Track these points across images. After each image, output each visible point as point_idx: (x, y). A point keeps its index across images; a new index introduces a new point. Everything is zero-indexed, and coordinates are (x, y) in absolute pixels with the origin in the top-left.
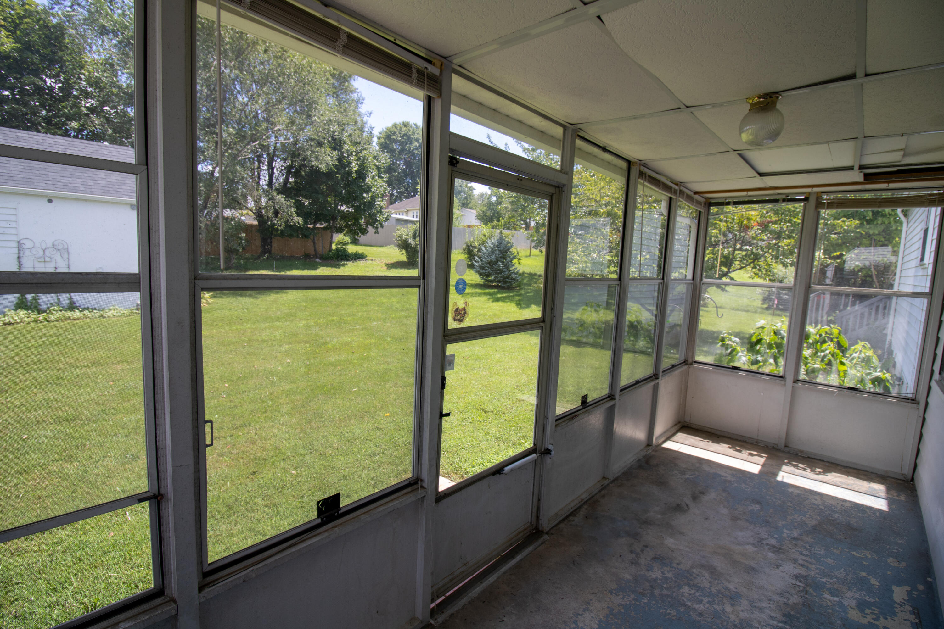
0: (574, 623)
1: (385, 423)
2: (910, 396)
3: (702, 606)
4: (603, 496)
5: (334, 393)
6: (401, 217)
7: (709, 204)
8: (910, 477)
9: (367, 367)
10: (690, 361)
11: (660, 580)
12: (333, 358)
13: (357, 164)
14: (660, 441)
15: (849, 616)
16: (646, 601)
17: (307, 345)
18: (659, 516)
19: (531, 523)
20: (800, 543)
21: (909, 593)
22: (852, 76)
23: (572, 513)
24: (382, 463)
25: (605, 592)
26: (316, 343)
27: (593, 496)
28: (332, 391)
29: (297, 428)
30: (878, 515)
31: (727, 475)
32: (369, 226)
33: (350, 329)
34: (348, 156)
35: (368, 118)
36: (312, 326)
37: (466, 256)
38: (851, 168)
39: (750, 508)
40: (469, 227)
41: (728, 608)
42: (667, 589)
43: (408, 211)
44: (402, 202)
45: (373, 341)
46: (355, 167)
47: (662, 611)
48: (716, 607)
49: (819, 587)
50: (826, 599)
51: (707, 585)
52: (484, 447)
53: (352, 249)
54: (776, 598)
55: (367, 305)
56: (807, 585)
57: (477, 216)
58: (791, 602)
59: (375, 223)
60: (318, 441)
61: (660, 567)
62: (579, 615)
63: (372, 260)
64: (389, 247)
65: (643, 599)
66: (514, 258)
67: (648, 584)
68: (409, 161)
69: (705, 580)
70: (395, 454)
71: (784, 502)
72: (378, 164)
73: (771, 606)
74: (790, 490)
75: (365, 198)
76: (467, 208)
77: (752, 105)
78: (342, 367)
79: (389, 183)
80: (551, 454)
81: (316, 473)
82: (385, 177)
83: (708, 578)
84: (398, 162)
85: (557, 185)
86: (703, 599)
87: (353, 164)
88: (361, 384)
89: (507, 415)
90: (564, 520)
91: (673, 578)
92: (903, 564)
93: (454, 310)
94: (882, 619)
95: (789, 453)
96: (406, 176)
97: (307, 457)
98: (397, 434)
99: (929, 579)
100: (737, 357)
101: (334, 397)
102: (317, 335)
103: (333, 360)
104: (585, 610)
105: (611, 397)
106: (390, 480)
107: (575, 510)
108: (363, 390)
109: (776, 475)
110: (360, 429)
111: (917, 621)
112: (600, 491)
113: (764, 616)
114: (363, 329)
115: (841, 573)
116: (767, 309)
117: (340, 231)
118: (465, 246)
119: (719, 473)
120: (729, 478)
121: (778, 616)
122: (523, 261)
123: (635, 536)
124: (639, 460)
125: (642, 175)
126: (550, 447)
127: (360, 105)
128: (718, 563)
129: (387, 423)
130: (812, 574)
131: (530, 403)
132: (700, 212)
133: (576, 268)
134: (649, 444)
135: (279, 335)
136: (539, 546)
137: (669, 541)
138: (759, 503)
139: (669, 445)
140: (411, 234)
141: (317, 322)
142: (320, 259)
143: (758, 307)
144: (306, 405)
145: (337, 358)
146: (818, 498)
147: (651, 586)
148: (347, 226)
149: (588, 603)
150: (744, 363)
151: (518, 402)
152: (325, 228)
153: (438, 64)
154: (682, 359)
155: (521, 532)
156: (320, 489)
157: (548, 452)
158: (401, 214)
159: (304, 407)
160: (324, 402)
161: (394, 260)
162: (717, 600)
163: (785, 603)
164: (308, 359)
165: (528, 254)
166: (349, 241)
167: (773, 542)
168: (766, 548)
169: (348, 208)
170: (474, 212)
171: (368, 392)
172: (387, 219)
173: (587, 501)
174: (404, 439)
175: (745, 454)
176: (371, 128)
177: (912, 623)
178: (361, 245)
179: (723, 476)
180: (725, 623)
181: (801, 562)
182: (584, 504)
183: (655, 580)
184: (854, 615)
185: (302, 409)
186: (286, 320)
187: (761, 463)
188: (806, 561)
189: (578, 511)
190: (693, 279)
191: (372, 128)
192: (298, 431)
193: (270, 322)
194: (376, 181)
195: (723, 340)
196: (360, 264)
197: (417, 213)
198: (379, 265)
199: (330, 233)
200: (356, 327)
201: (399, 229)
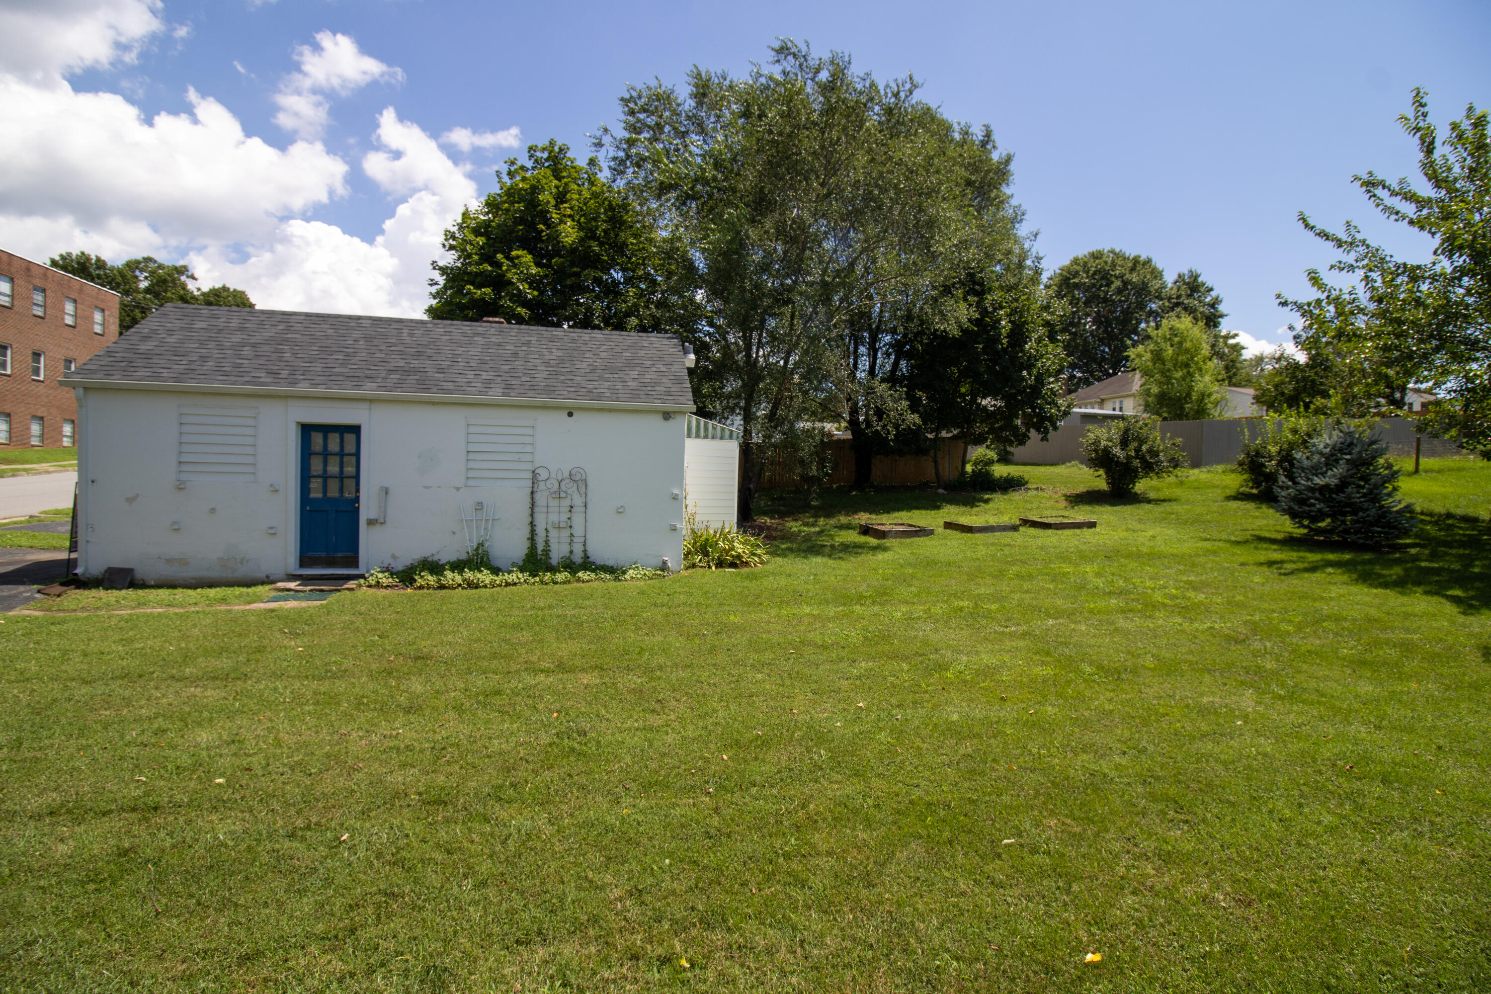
6: (1089, 411)
13: (1010, 321)
17: (905, 666)
32: (1032, 430)
33: (996, 632)
34: (995, 309)
35: (1032, 243)
36: (919, 618)
37: (1246, 477)
40: (1245, 419)
43: (1103, 401)
44: (1090, 388)
45: (1049, 671)
46: (1005, 326)
53: (1000, 471)
55: (1031, 577)
57: (1257, 399)
59: (1042, 423)
63: (1037, 489)
64: (1068, 464)
66: (1387, 478)
68: (1103, 316)
72: (1048, 318)
75: (1025, 380)
76: (1233, 385)
79: (1070, 350)
82: (1063, 339)
84: (1083, 321)
87: (1003, 323)
96: (1098, 341)
102: (926, 642)
114: (1024, 635)
117: (979, 440)
118: (1244, 455)
122: (1406, 485)
127: (1017, 226)
135: (854, 635)
140: (1117, 437)
141: (929, 609)
142: (945, 489)
145: (965, 710)
148: (992, 430)
152: (954, 438)
158: (1089, 406)
161: (1081, 489)
164: (900, 706)
165: (1414, 467)
166: (996, 457)
169: (995, 400)
170: (1251, 392)
172: (1065, 416)
176: (1037, 258)
178: (1017, 464)
186: (874, 603)
191: (1039, 259)
193: (845, 605)
194: (1045, 346)
196: (1016, 496)
197: (1121, 402)
198: (1051, 498)
199: (962, 445)
200: (1008, 630)
201: (1089, 431)
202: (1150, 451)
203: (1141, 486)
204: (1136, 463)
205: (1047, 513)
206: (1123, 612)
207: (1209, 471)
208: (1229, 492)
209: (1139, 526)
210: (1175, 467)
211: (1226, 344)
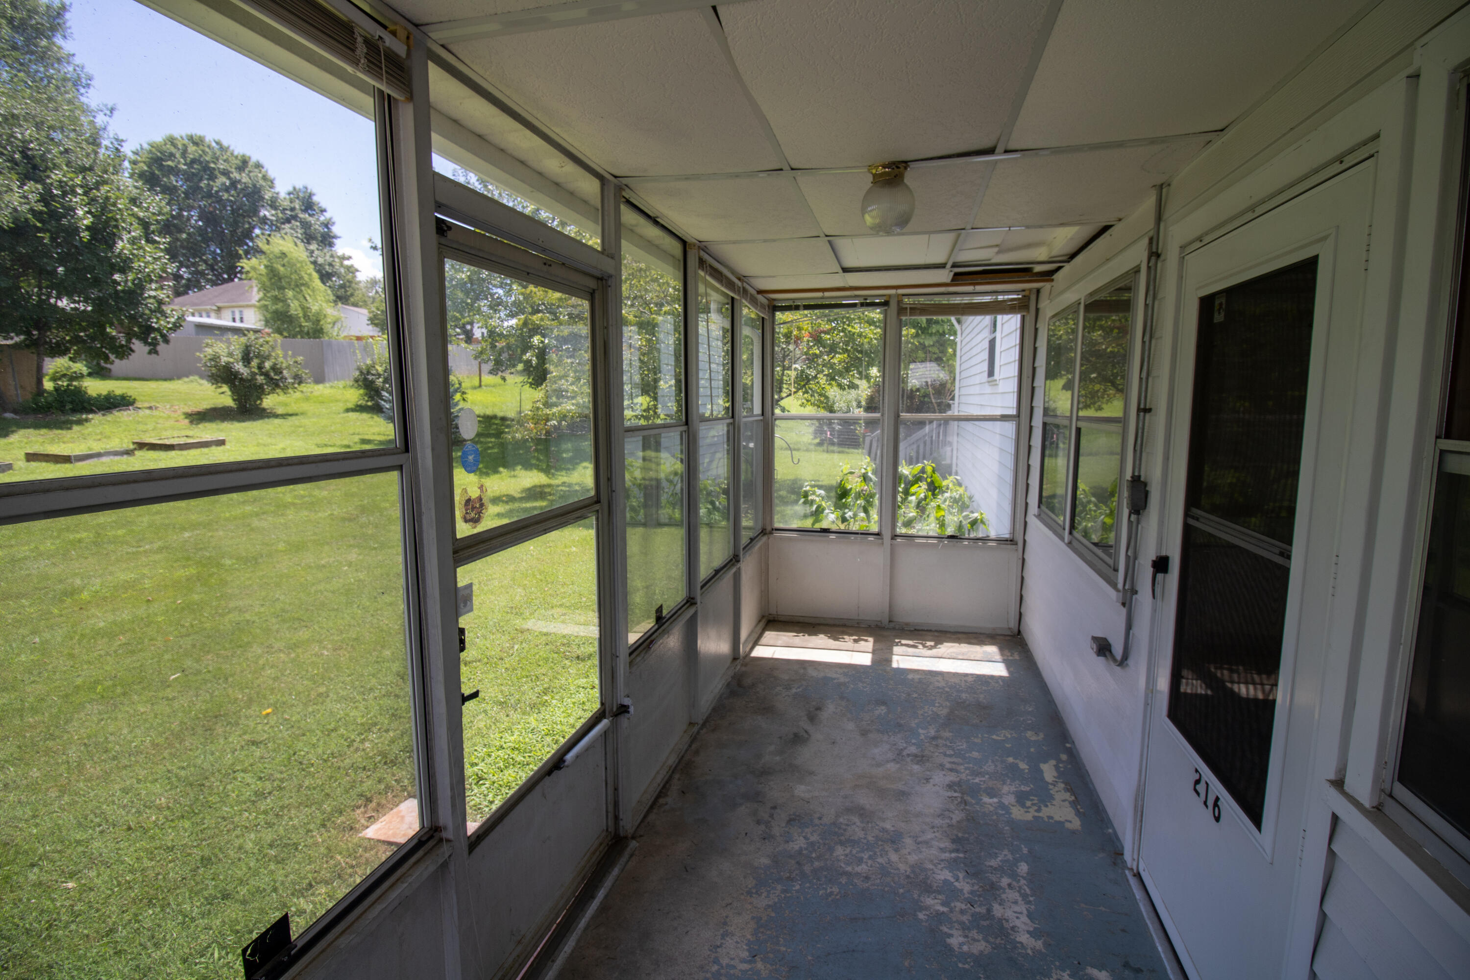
0: (714, 962)
1: (266, 728)
2: (1007, 536)
3: (864, 866)
4: (697, 752)
5: (124, 694)
6: (205, 320)
7: (774, 308)
8: (1016, 631)
9: (192, 626)
10: (769, 529)
11: (806, 849)
12: (100, 619)
13: (89, 212)
14: (748, 649)
15: (1013, 816)
16: (798, 887)
18: (778, 758)
19: (607, 830)
20: (940, 741)
21: (1057, 767)
22: (991, 151)
23: (661, 792)
24: (282, 808)
25: (742, 897)
26: (47, 593)
27: (683, 757)
28: (119, 690)
29: (48, 789)
30: (1001, 683)
31: (838, 676)
32: (134, 340)
33: (128, 553)
34: (65, 194)
35: (107, 119)
36: (26, 558)
37: (362, 391)
38: (942, 266)
39: (877, 713)
40: (359, 338)
41: (894, 857)
42: (818, 858)
43: (219, 308)
44: (202, 292)
45: (193, 571)
46: (83, 217)
47: (821, 893)
48: (880, 860)
49: (974, 791)
50: (986, 803)
51: (861, 834)
52: (482, 725)
53: (95, 387)
54: (938, 822)
56: (963, 794)
57: (370, 319)
58: (954, 821)
59: (149, 334)
60: (113, 802)
61: (800, 830)
62: (718, 947)
63: (150, 408)
64: (186, 379)
65: (794, 886)
66: (456, 391)
67: (793, 862)
68: (211, 213)
69: (856, 830)
70: (307, 783)
71: (909, 695)
72: (141, 214)
73: (936, 834)
74: (910, 676)
75: (119, 284)
76: (348, 304)
77: (875, 176)
78: (128, 635)
79: (172, 253)
80: (628, 712)
81: (131, 872)
82: (164, 241)
83: (858, 823)
84: (185, 214)
85: (600, 276)
86: (863, 855)
87: (80, 212)
88: (188, 663)
89: (506, 660)
90: (652, 807)
91: (821, 841)
92: (1041, 736)
93: (463, 503)
94: (1043, 808)
95: (894, 629)
96: (207, 240)
97: (96, 844)
98: (301, 744)
99: (1068, 745)
100: (825, 514)
101: (126, 702)
103: (102, 624)
104: (723, 936)
105: (690, 601)
106: (312, 837)
107: (664, 787)
108: (196, 674)
109: (890, 661)
110: (212, 754)
111: (1073, 798)
112: (690, 746)
113: (934, 851)
114: (160, 550)
115: (989, 767)
116: (820, 444)
117: (58, 350)
118: (357, 373)
119: (829, 675)
120: (842, 679)
121: (946, 844)
122: (470, 396)
123: (756, 797)
124: (728, 685)
125: (702, 263)
126: (627, 701)
127: (82, 90)
128: (865, 799)
129: (272, 727)
130: (963, 776)
131: (540, 632)
132: (763, 318)
133: (573, 404)
134: (735, 657)
136: (628, 861)
137: (801, 790)
138: (884, 703)
139: (760, 652)
140: (238, 354)
141: (37, 548)
142: (15, 413)
143: (810, 444)
144: (57, 733)
145: (110, 617)
146: (939, 678)
147: (798, 863)
148: (76, 342)
149: (725, 923)
150: (833, 522)
151: (520, 635)
152: (18, 346)
153: (402, 34)
154: (759, 528)
155: (596, 851)
156: (150, 901)
157: (623, 710)
158: (204, 314)
159: (52, 737)
160: (105, 716)
161: (204, 406)
162: (877, 850)
163: (949, 826)
164: (34, 633)
165: (477, 384)
166: (85, 370)
167: (913, 749)
168: (909, 759)
169: (75, 302)
170: (364, 312)
171: (208, 676)
172: (176, 326)
173: (676, 767)
174: (320, 751)
175: (848, 641)
176: (117, 140)
177: (1070, 803)
178: (118, 378)
179: (835, 679)
180: (896, 879)
181: (948, 766)
182: (673, 772)
183: (800, 852)
184: (1017, 813)
185: (50, 744)
187: (870, 650)
188: (953, 763)
189: (667, 786)
190: (763, 414)
191: (121, 141)
192: (53, 794)
194: (140, 248)
195: (806, 495)
196: (123, 416)
197: (241, 312)
198: (169, 417)
199: (35, 357)
200: (141, 549)
201: (207, 345)
202: (274, 368)
203: (269, 402)
204: (260, 379)
205: (169, 433)
206: (257, 515)
207: (332, 387)
208: (350, 405)
209: (269, 440)
210: (300, 383)
211: (342, 265)
